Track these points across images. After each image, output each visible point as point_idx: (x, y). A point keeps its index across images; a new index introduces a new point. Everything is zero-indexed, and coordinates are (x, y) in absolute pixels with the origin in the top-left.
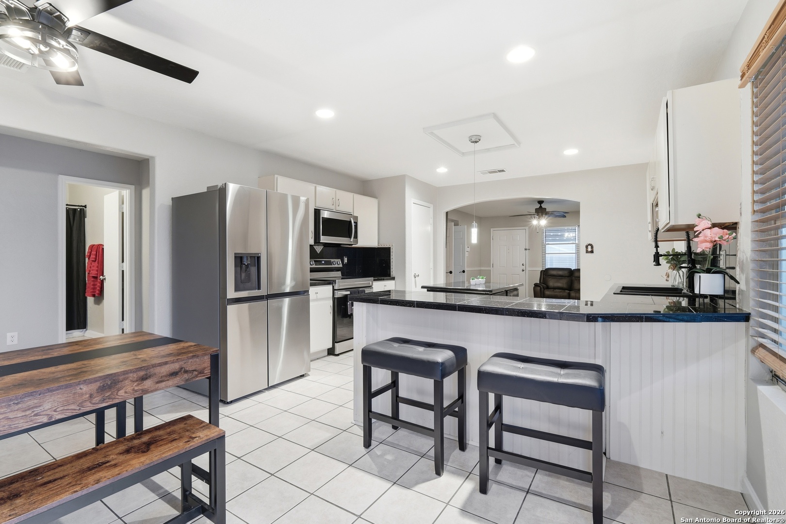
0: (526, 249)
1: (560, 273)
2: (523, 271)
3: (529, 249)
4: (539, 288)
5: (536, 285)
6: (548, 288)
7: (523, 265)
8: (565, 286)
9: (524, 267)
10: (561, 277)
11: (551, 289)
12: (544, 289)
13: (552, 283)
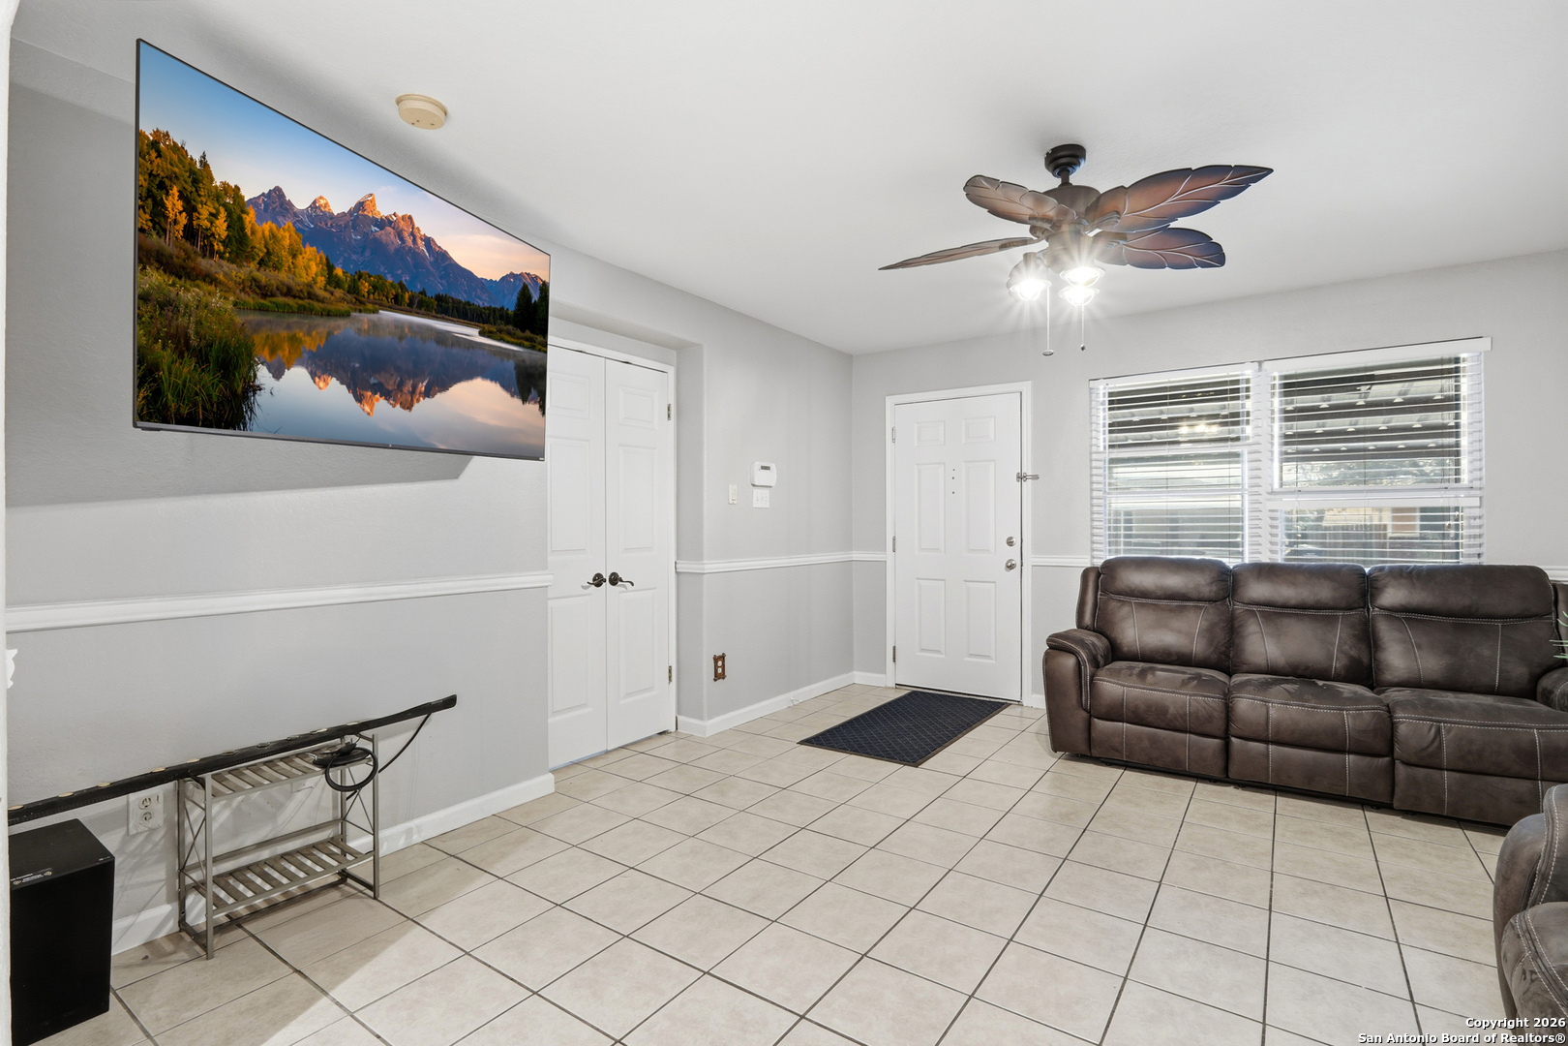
0: (1021, 478)
1: (1174, 581)
2: (1010, 567)
3: (1035, 477)
4: (1069, 662)
5: (1057, 645)
6: (1115, 653)
7: (1010, 543)
8: (1198, 647)
9: (1013, 553)
10: (1178, 600)
11: (1133, 657)
12: (1096, 665)
13: (1136, 630)
